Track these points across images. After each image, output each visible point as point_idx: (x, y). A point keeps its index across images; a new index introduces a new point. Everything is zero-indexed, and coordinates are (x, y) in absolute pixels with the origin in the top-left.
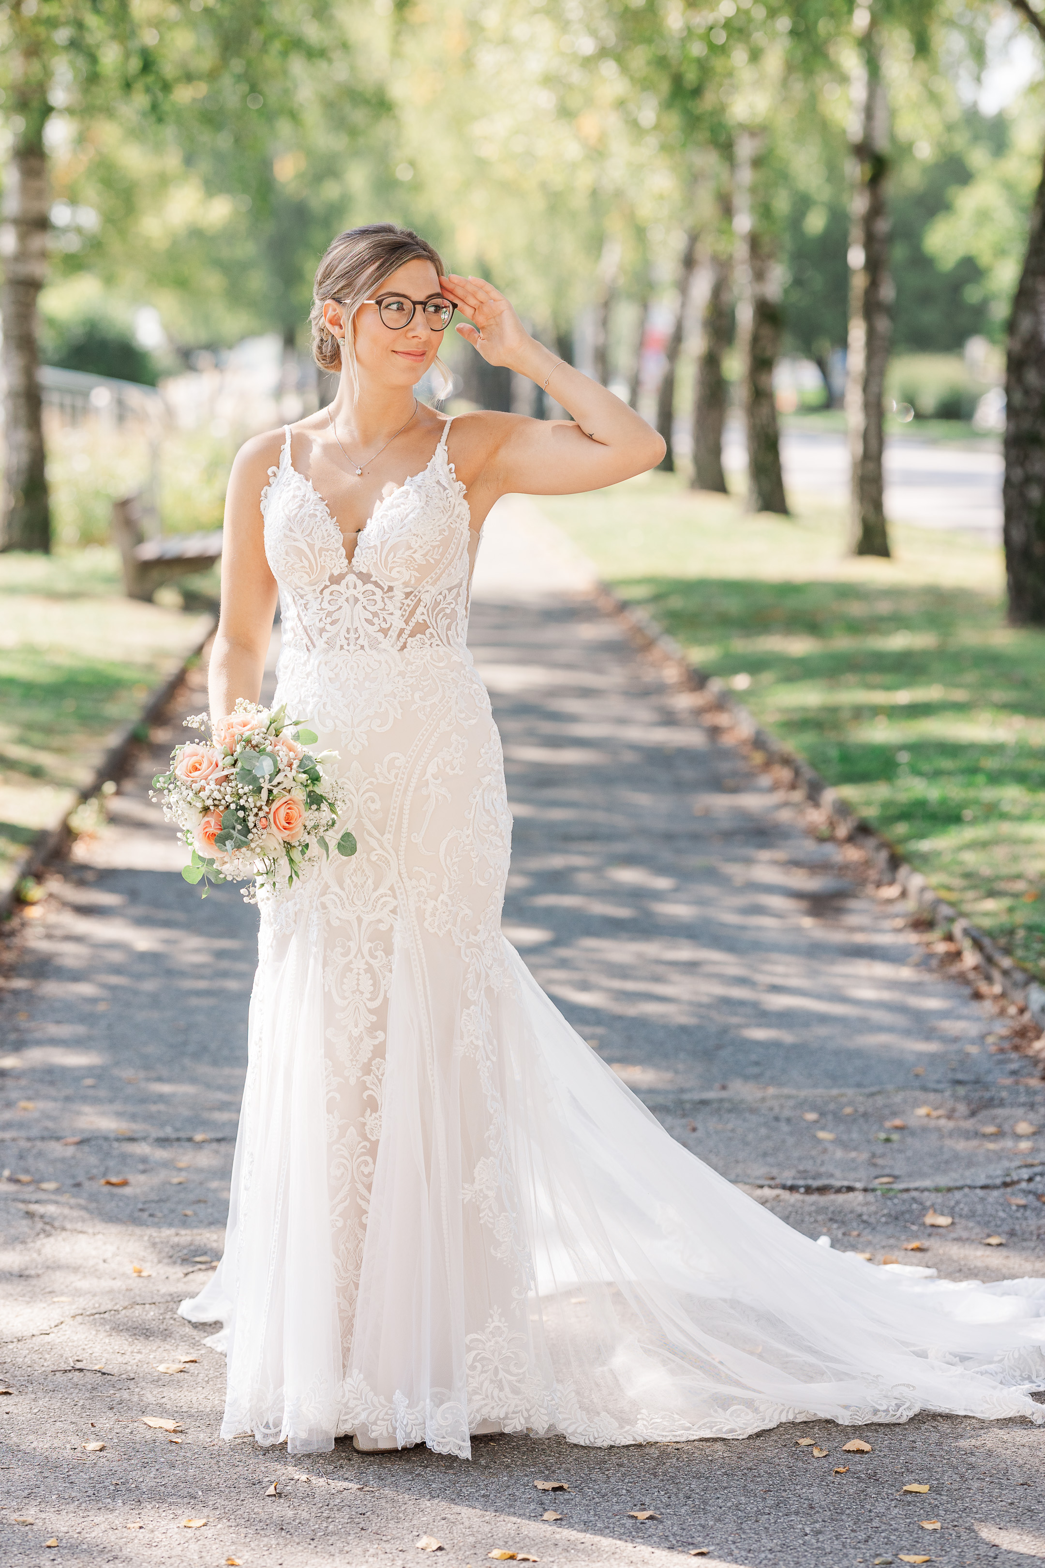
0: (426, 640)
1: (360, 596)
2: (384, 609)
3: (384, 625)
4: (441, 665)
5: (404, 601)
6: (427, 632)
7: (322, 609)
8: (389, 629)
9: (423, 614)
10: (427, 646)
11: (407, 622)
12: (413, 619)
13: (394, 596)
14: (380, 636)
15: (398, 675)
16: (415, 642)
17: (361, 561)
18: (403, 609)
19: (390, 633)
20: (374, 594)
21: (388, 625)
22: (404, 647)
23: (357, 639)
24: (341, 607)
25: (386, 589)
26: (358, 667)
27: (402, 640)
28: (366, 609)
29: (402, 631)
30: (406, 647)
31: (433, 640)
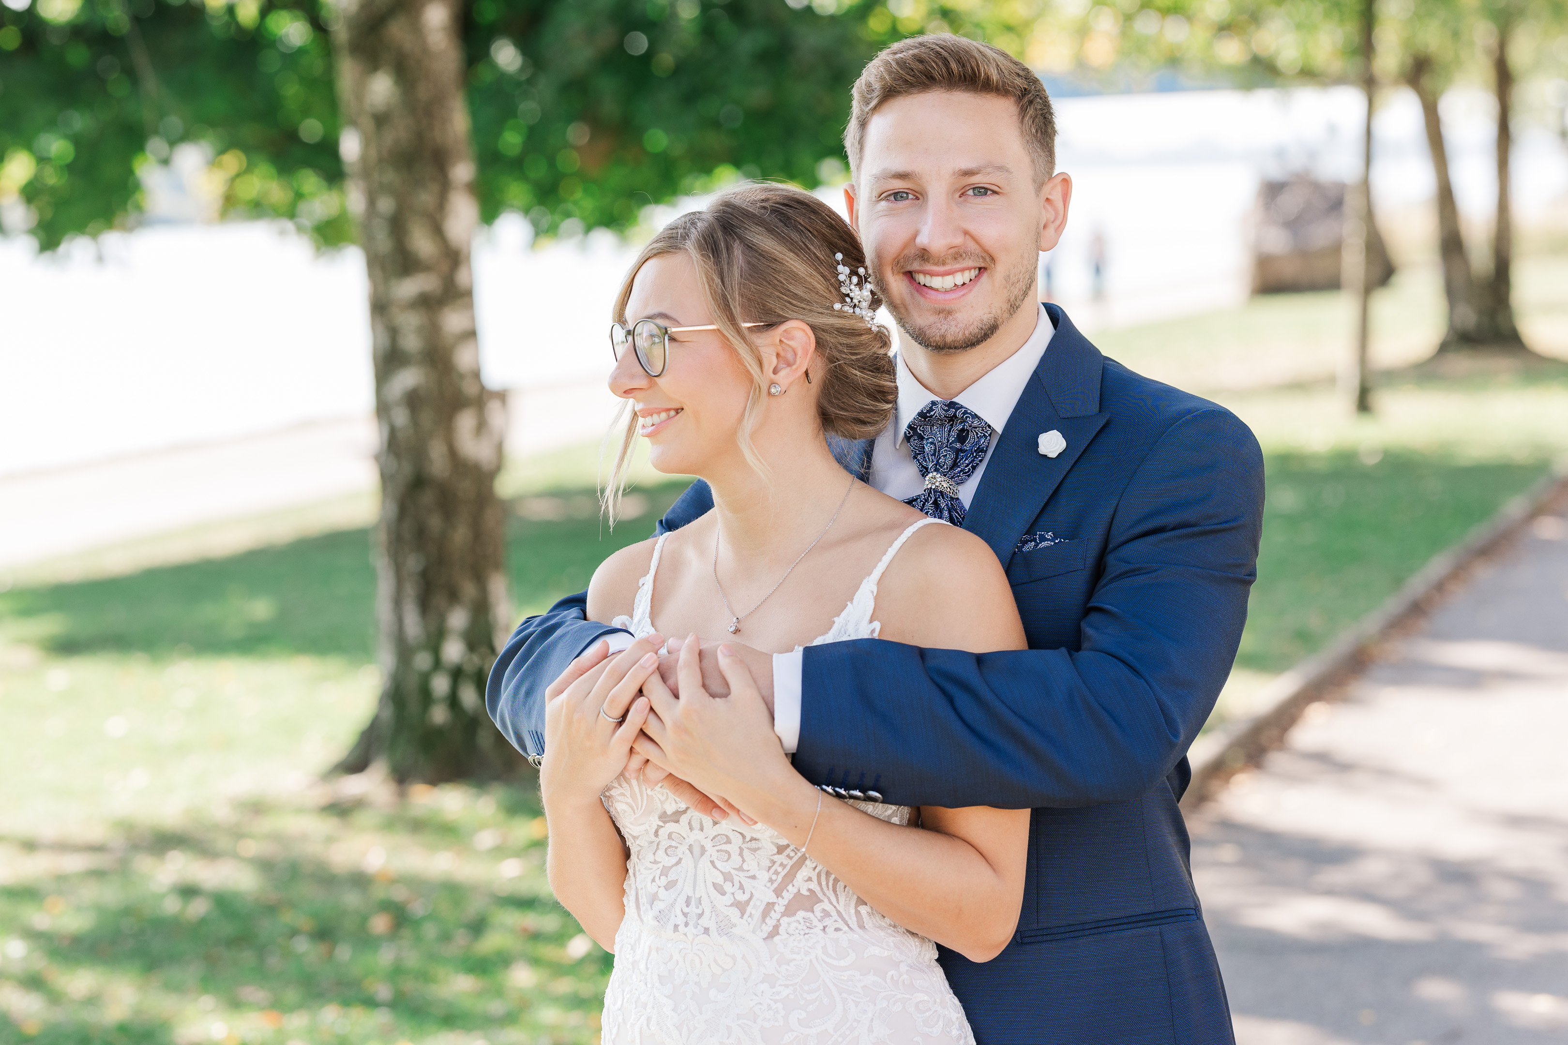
0: (815, 922)
1: (708, 845)
2: (740, 869)
3: (742, 897)
4: (842, 963)
5: (776, 858)
6: (818, 908)
7: (655, 862)
8: (748, 902)
9: (810, 879)
10: (818, 930)
11: (778, 892)
12: (790, 887)
13: (759, 849)
14: (734, 913)
15: (762, 982)
16: (795, 925)
18: (772, 870)
19: (749, 909)
20: (729, 841)
21: (746, 897)
22: (775, 932)
23: (700, 916)
24: (680, 859)
25: (748, 839)
26: (701, 964)
27: (771, 922)
28: (715, 867)
29: (770, 906)
30: (778, 934)
31: (828, 922)
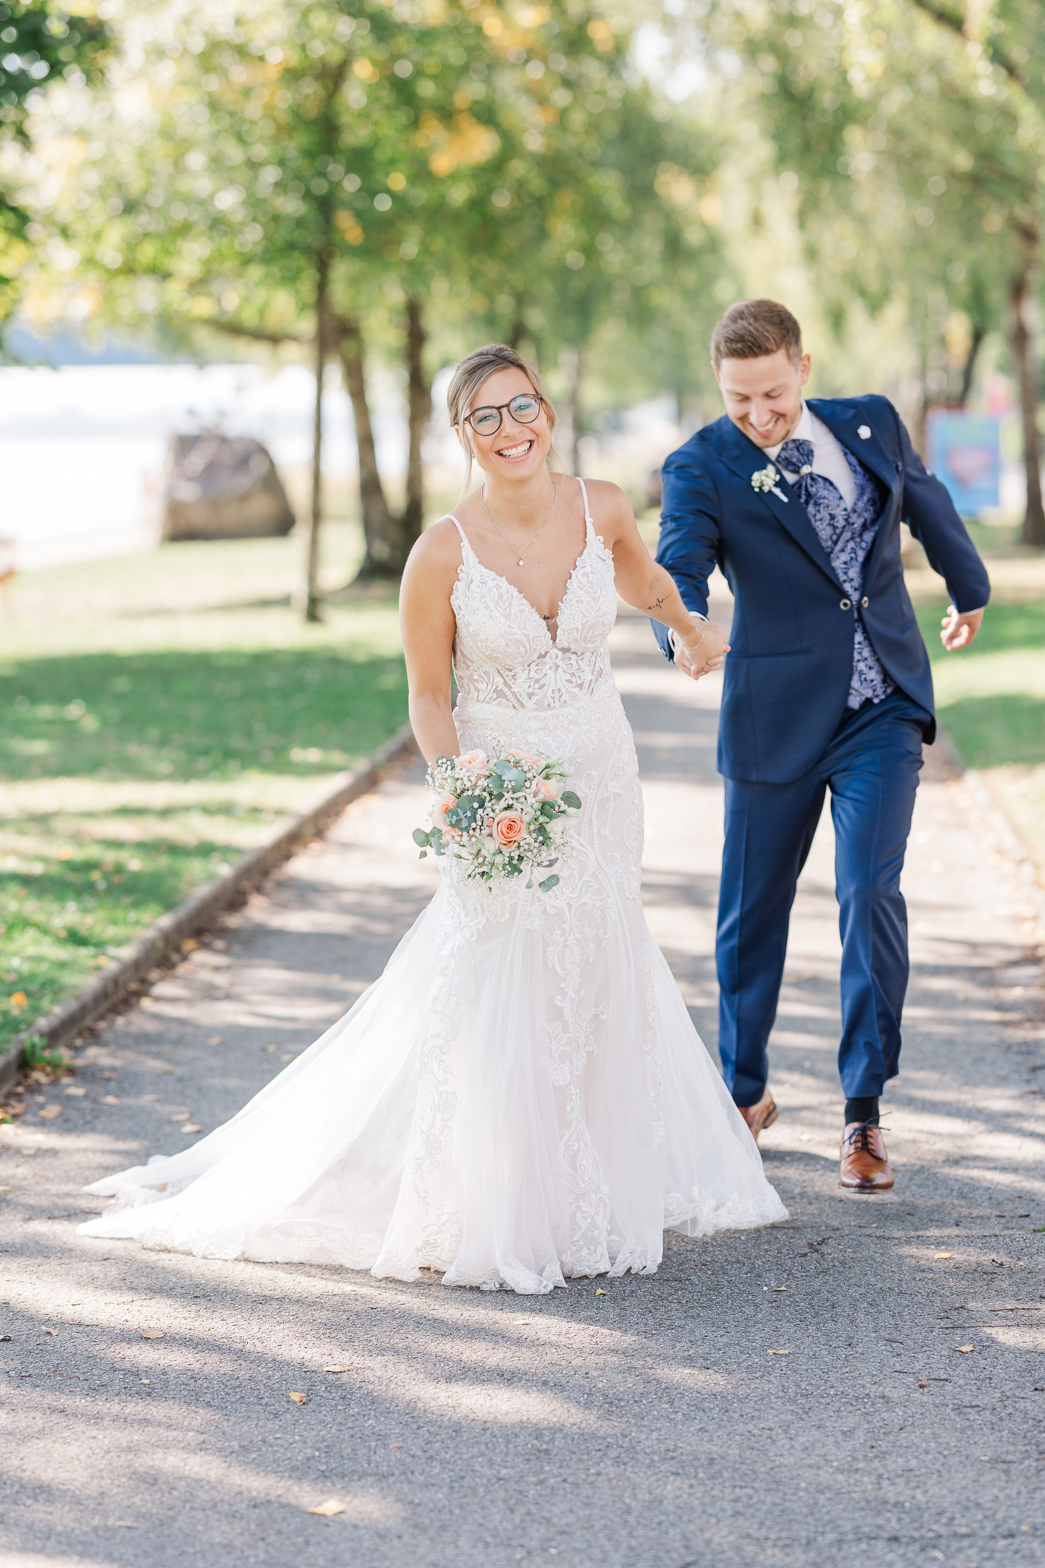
0: (602, 681)
1: (561, 664)
2: (578, 669)
5: (590, 659)
6: (602, 674)
8: (583, 683)
10: (603, 685)
11: (593, 673)
12: (595, 669)
14: (577, 690)
16: (597, 686)
17: (563, 638)
18: (590, 665)
19: (584, 686)
20: (572, 660)
24: (546, 674)
27: (591, 688)
28: (565, 672)
29: (591, 681)
30: (593, 692)
